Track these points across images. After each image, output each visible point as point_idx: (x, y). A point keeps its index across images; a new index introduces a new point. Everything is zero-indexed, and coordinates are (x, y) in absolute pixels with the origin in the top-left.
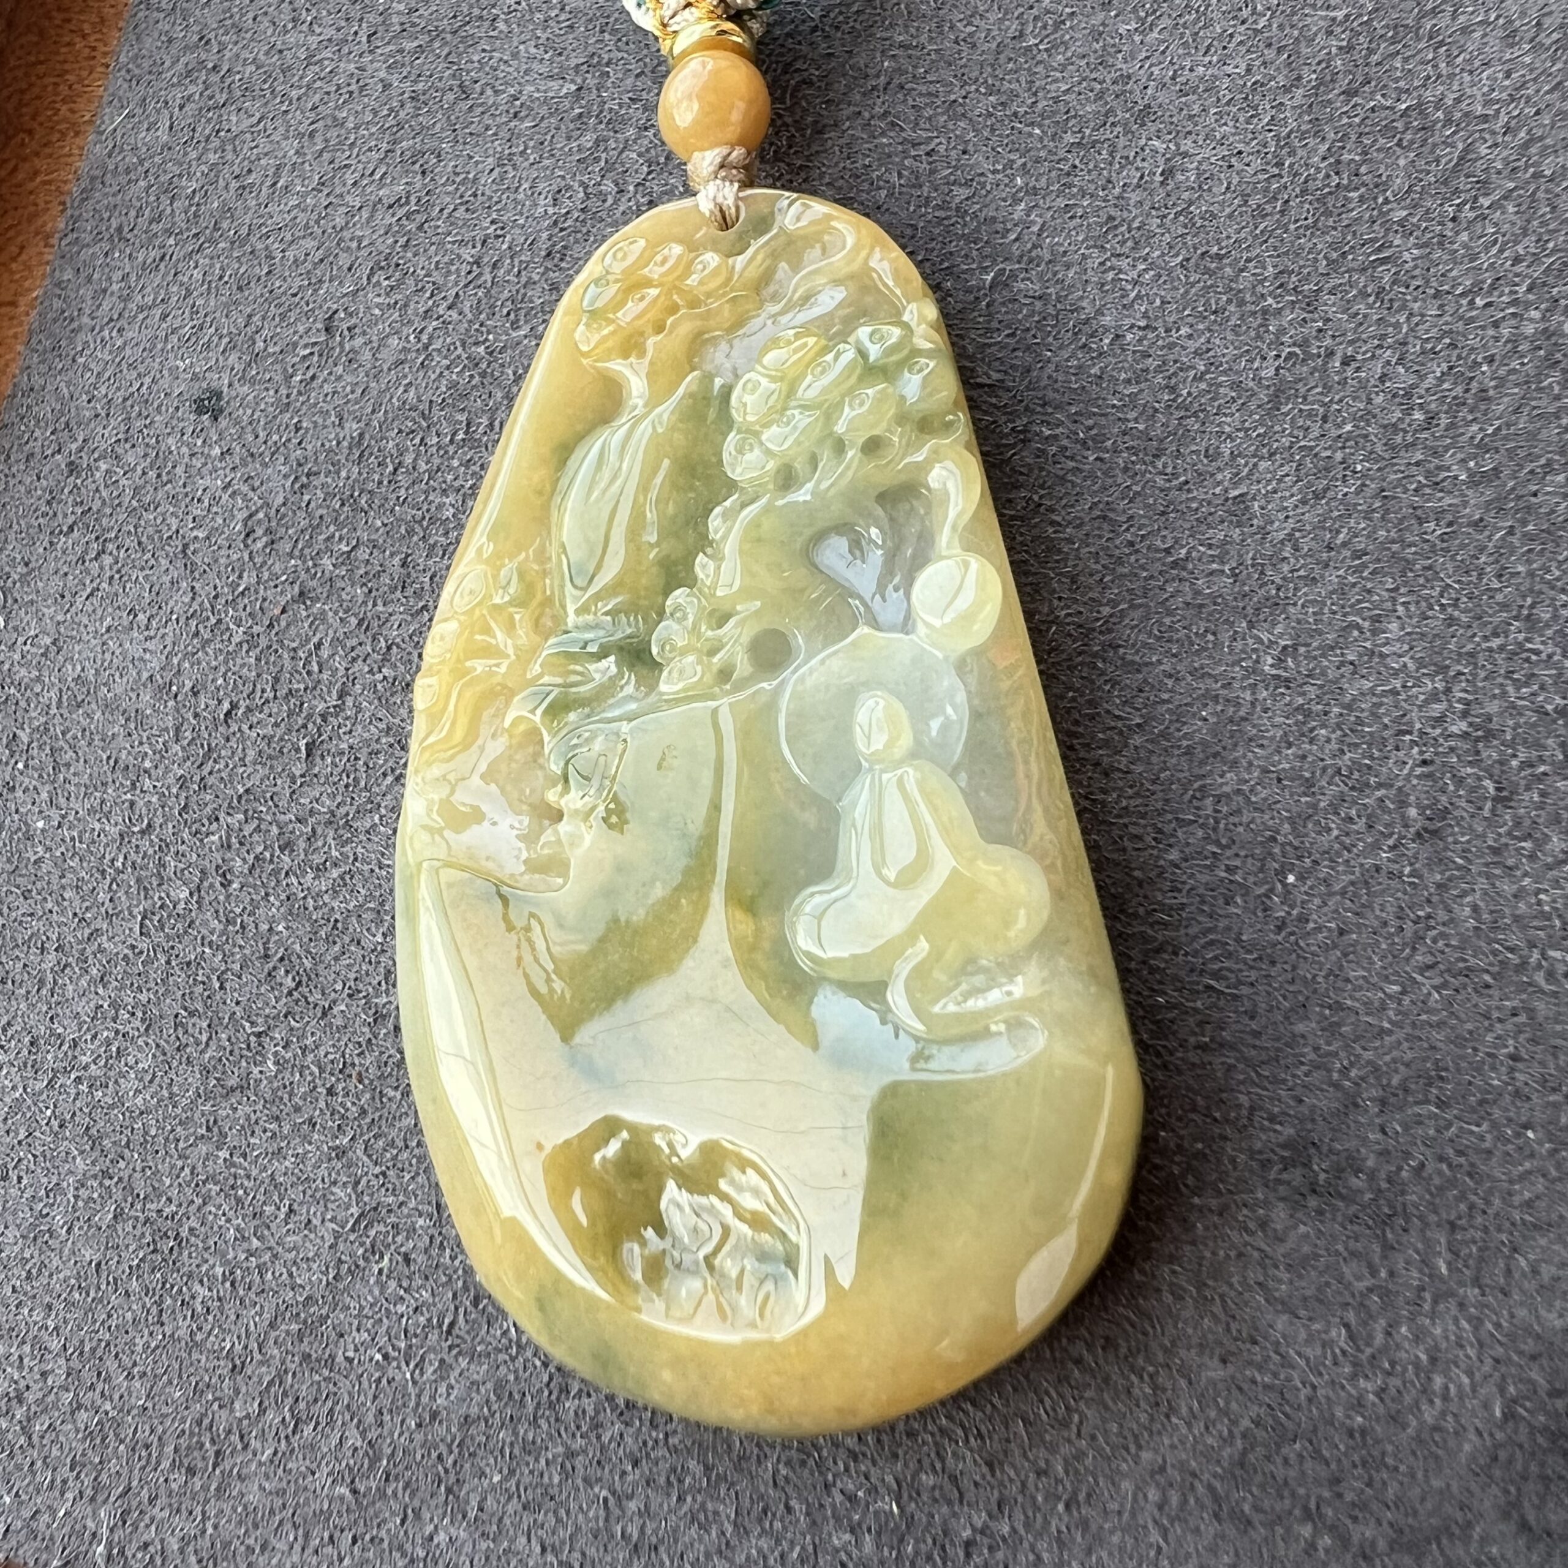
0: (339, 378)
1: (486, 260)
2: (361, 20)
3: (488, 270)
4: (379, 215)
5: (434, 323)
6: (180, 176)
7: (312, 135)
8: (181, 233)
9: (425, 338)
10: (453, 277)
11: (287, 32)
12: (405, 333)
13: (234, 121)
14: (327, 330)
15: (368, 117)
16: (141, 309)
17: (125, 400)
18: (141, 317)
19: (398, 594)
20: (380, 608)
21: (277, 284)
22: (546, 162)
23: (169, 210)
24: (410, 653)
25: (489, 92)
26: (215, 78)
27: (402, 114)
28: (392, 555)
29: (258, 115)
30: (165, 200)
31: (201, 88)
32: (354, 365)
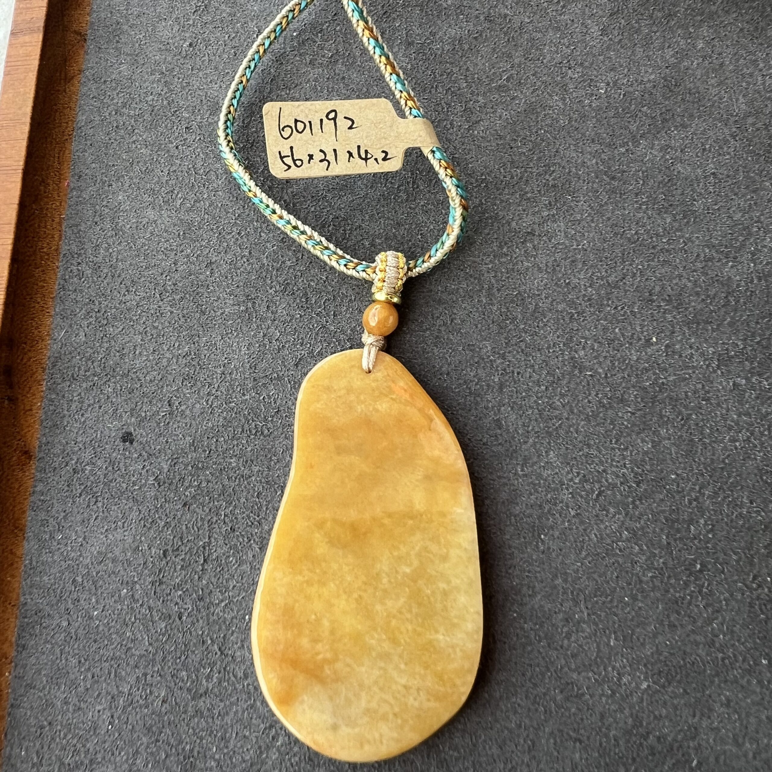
0: (178, 422)
1: (226, 372)
2: (155, 289)
3: (228, 376)
4: (180, 360)
5: (212, 397)
6: (94, 353)
7: (145, 333)
8: (99, 374)
9: (210, 403)
10: (215, 380)
11: (125, 295)
12: (201, 402)
13: (112, 331)
14: (170, 405)
15: (167, 324)
16: (89, 406)
17: (91, 441)
18: (90, 409)
19: (222, 497)
20: (216, 503)
21: (145, 389)
22: (241, 335)
23: (92, 367)
25: (212, 312)
26: (98, 315)
27: (180, 323)
29: (122, 327)
30: (90, 363)
31: (94, 319)
32: (184, 416)
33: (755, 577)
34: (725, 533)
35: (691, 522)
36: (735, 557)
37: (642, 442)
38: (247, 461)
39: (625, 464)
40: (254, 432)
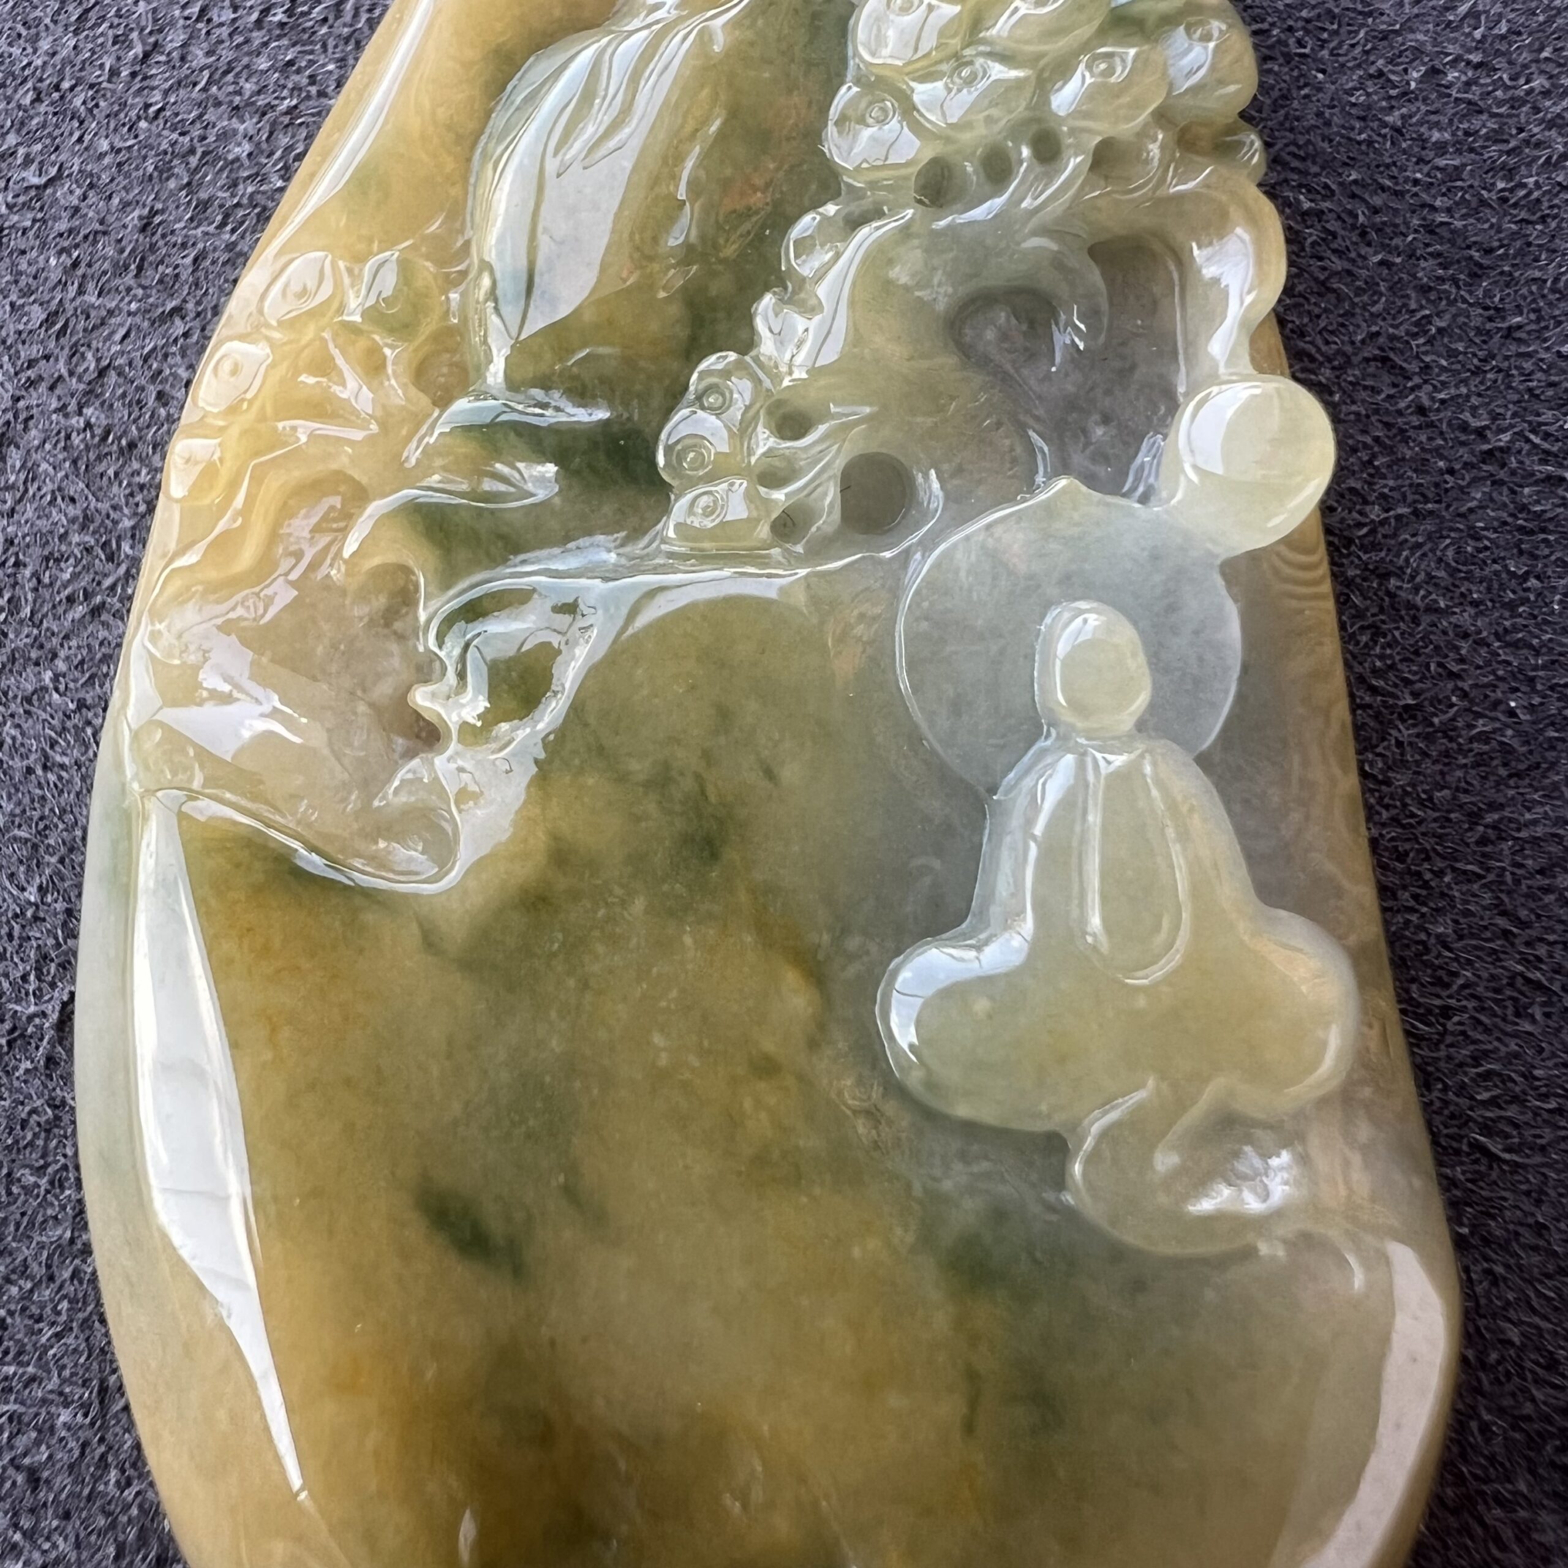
24: (142, 389)
28: (125, 205)
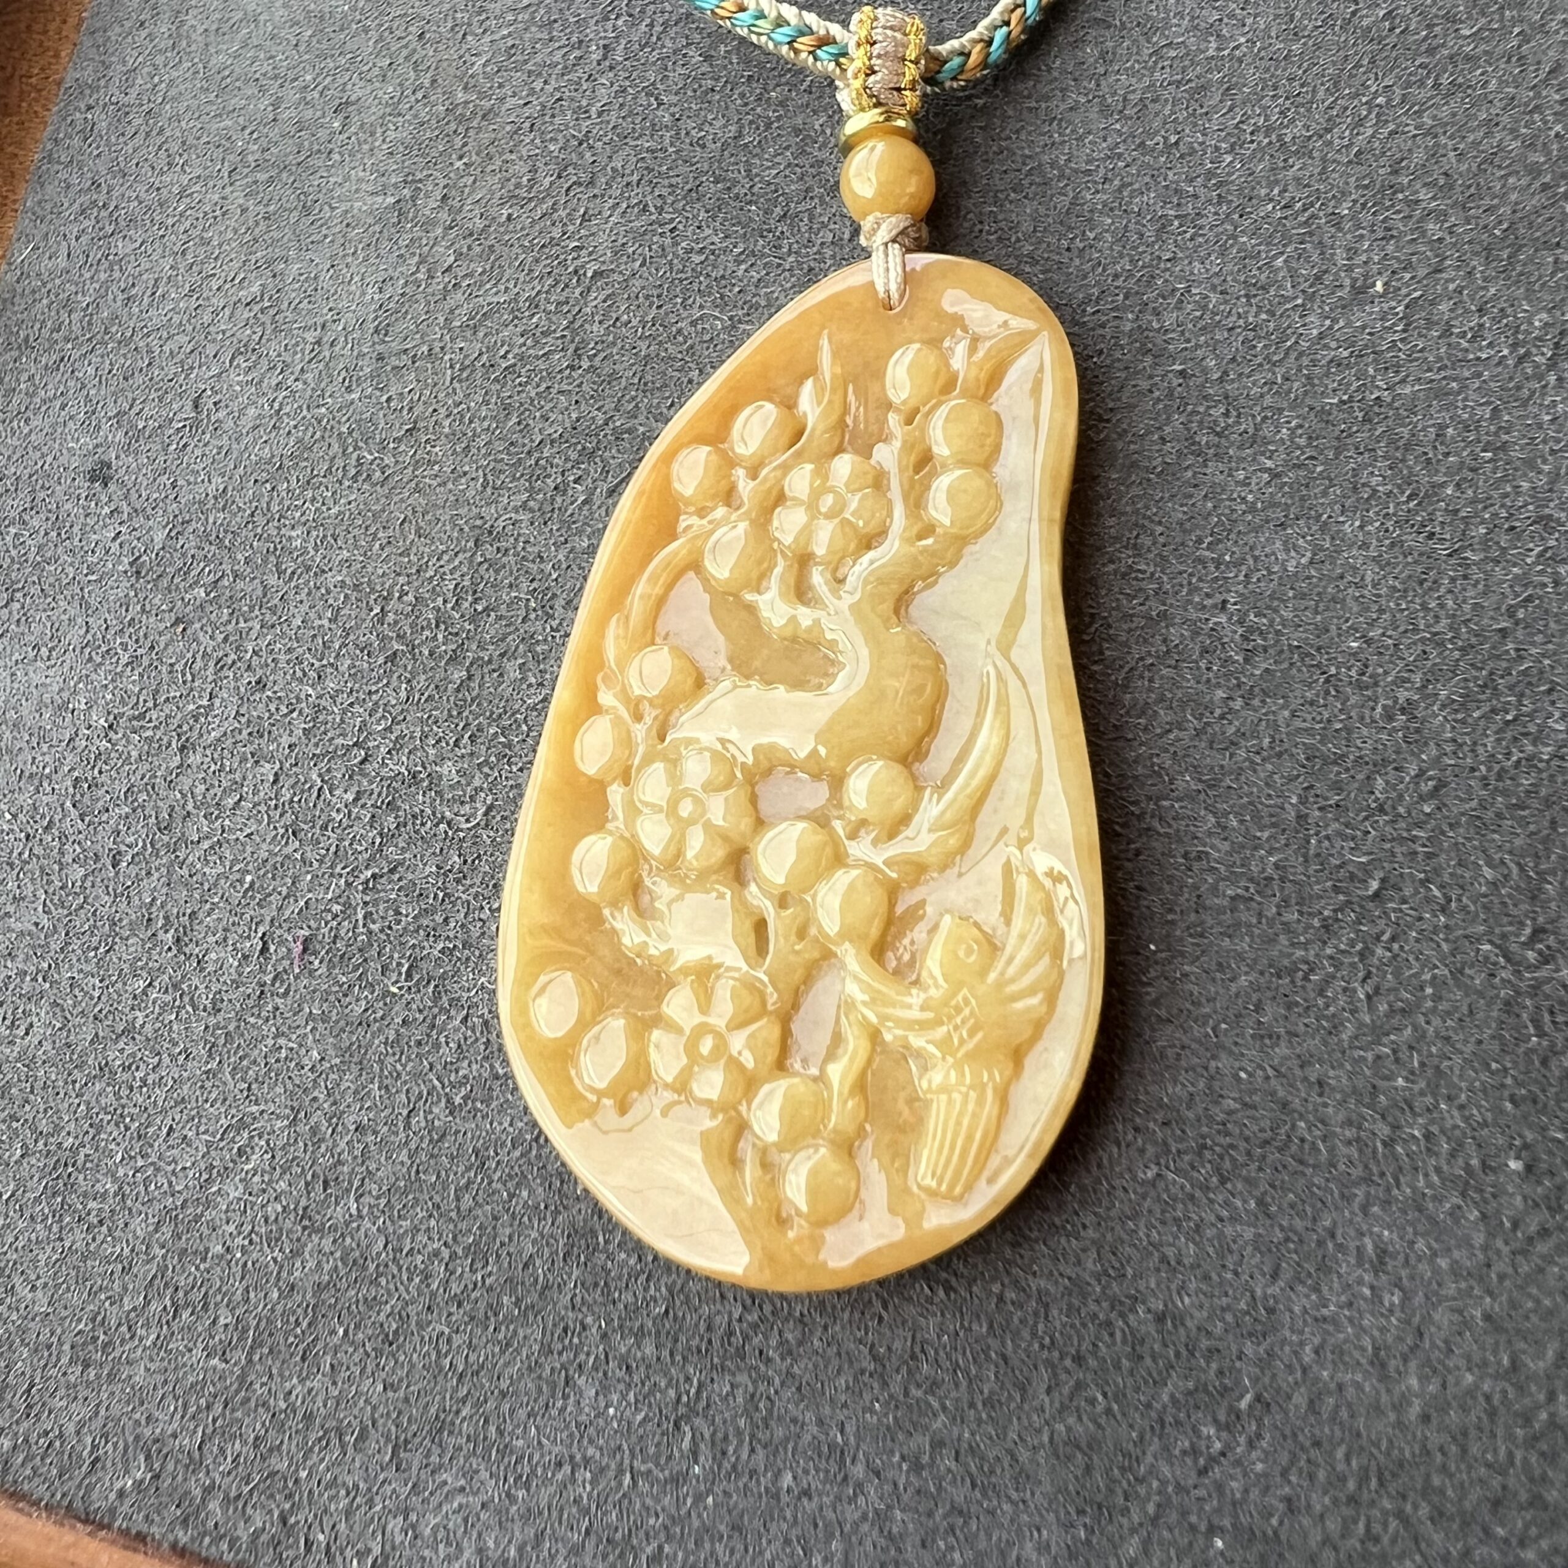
0: (206, 444)
1: (325, 339)
2: (224, 159)
3: (327, 346)
4: (238, 312)
5: (284, 393)
6: (76, 293)
7: (184, 253)
8: (77, 338)
9: (276, 406)
10: (299, 356)
11: (163, 173)
12: (260, 403)
13: (122, 247)
14: (196, 407)
15: (230, 235)
16: (44, 402)
17: (31, 476)
18: (44, 408)
20: (242, 624)
21: (157, 373)
22: (372, 261)
23: (67, 322)
25: (326, 208)
26: (104, 213)
27: (257, 231)
29: (140, 241)
30: (64, 313)
31: (93, 222)
32: (219, 432)
33: (1538, 933)
34: (1474, 804)
35: (1380, 766)
36: (1488, 872)
37: (1287, 551)
38: (325, 536)
39: (1225, 602)
40: (353, 472)
